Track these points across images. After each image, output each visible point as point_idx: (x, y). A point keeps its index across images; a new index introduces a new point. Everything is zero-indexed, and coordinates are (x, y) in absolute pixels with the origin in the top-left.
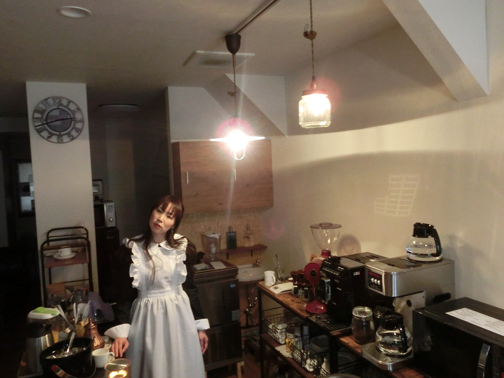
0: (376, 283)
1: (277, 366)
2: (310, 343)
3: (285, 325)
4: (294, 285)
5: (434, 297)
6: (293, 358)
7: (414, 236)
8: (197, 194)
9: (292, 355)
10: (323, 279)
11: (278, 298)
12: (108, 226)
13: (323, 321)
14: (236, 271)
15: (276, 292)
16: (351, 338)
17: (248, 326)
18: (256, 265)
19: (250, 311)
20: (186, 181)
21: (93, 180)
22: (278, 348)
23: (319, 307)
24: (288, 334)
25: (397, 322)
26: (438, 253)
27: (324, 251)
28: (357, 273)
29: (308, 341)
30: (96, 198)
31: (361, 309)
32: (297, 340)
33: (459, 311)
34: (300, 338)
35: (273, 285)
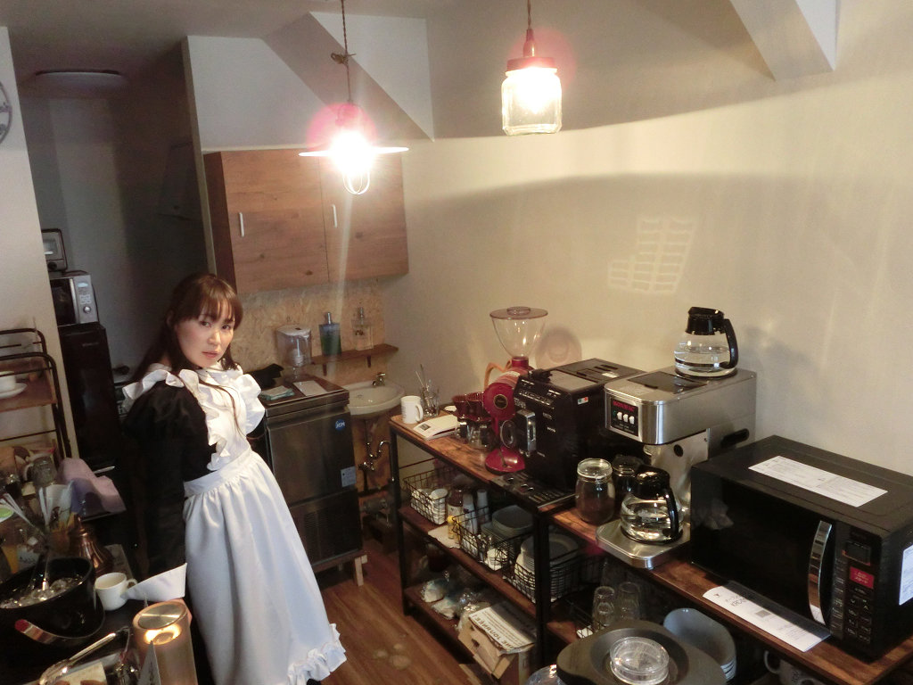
0: (626, 420)
1: (426, 557)
2: (491, 519)
3: (443, 492)
4: (459, 420)
5: (722, 438)
6: (461, 549)
7: (689, 331)
8: (262, 257)
9: (460, 543)
10: (520, 412)
11: (431, 446)
12: (82, 322)
13: (520, 486)
14: (343, 398)
15: (427, 435)
16: (573, 514)
17: (367, 492)
18: (378, 382)
19: (371, 465)
20: (240, 231)
21: (43, 231)
22: (433, 533)
23: (510, 460)
24: (450, 507)
25: (660, 485)
26: (733, 362)
27: (516, 358)
28: (583, 401)
29: (487, 517)
30: (52, 267)
31: (591, 463)
32: (467, 516)
33: (770, 462)
34: (473, 513)
35: (419, 423)
